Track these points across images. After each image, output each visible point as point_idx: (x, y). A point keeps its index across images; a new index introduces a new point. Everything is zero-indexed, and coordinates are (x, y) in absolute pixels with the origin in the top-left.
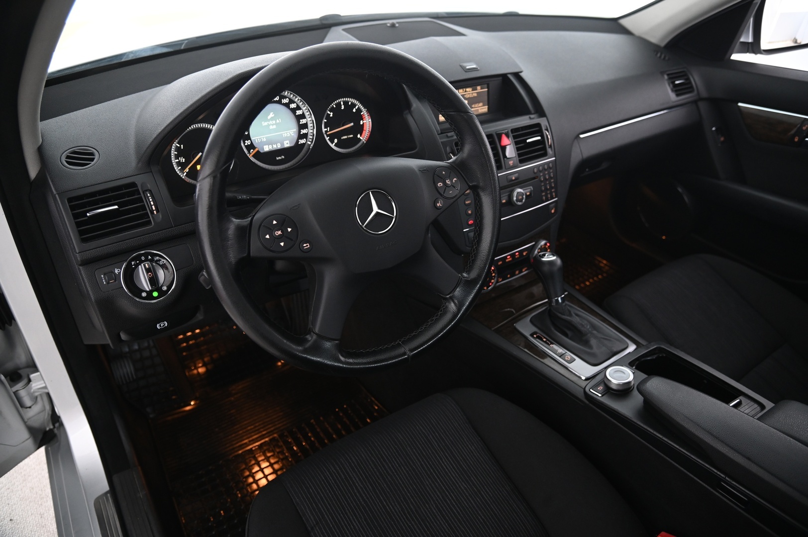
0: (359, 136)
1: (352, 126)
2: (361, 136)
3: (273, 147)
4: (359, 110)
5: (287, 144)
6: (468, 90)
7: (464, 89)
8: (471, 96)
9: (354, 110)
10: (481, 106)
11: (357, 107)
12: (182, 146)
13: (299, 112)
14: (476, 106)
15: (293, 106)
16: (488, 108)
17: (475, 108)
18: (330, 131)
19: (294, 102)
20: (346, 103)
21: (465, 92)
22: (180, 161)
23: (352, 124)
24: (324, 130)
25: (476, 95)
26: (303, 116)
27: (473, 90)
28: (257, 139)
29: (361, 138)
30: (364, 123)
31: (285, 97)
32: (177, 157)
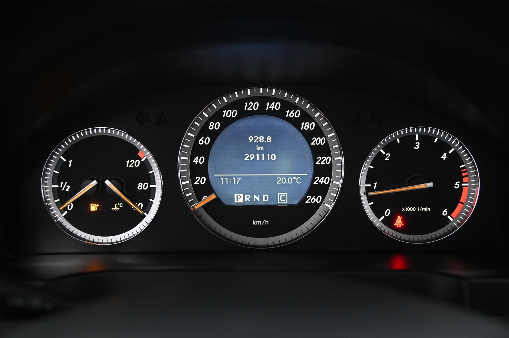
0: (445, 212)
1: (430, 189)
2: (450, 213)
3: (252, 198)
4: (456, 158)
5: (284, 198)
9: (444, 157)
11: (451, 151)
12: (71, 161)
13: (318, 141)
15: (307, 126)
18: (377, 190)
19: (310, 119)
20: (426, 139)
22: (60, 188)
23: (430, 185)
24: (363, 185)
26: (325, 150)
28: (224, 177)
29: (449, 217)
30: (461, 187)
31: (294, 107)
32: (57, 180)
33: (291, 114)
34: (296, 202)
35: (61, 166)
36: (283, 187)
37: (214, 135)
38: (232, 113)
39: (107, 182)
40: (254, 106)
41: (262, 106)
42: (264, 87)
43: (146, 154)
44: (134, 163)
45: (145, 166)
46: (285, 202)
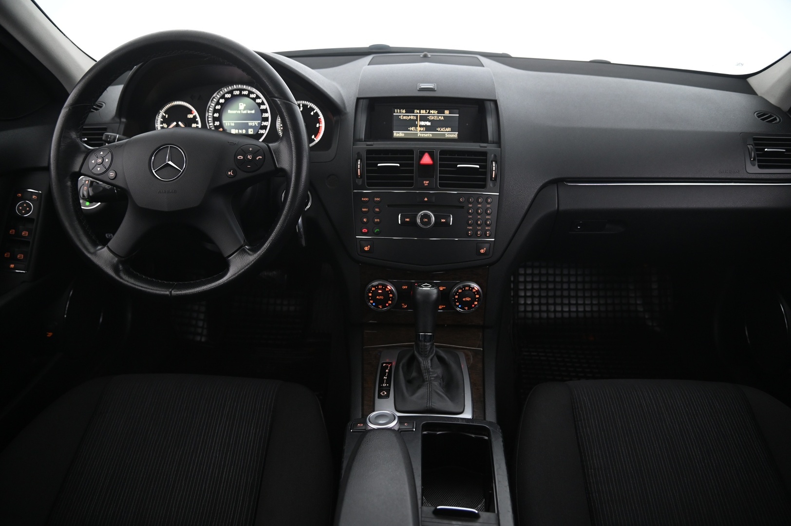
0: (313, 137)
2: (315, 137)
3: (238, 131)
4: (316, 114)
6: (432, 111)
7: (428, 111)
8: (436, 118)
9: (312, 113)
10: (449, 131)
11: (315, 111)
12: (167, 115)
13: (262, 107)
14: (442, 130)
15: (258, 101)
16: (458, 135)
17: (439, 131)
19: (259, 98)
20: (305, 106)
21: (429, 113)
22: (163, 126)
25: (442, 118)
26: (265, 111)
27: (438, 113)
28: (227, 122)
29: (315, 139)
30: (319, 126)
31: (253, 93)
32: (162, 123)
33: (252, 96)
34: (255, 133)
35: (163, 117)
36: (251, 127)
37: (222, 104)
38: (228, 96)
39: (180, 123)
40: (237, 93)
41: (241, 93)
42: (241, 85)
43: (195, 113)
44: (190, 116)
45: (195, 117)
46: (252, 133)
